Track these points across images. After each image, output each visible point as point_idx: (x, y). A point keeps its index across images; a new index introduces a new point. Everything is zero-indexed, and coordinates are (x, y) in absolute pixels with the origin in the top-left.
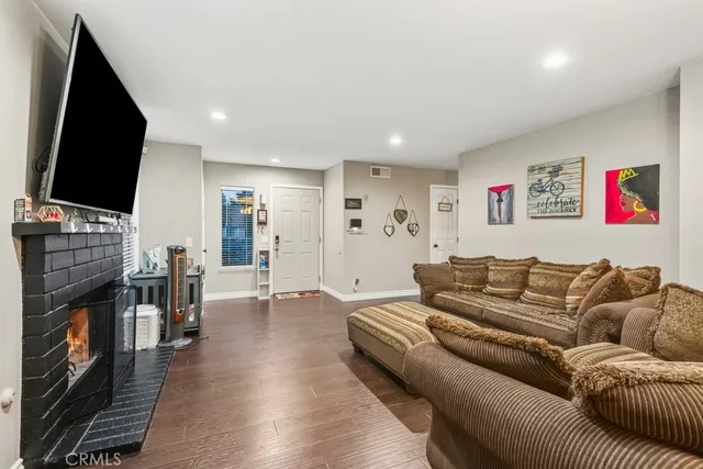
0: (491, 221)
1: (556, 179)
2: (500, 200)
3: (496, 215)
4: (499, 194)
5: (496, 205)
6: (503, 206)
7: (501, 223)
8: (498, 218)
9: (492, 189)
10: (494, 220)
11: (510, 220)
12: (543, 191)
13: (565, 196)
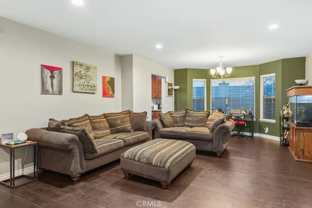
0: (44, 91)
1: (88, 73)
2: (52, 77)
3: (49, 86)
4: (52, 72)
5: (49, 80)
6: (55, 81)
7: (53, 94)
8: (50, 90)
9: (44, 67)
10: (48, 91)
11: (60, 93)
12: (81, 78)
13: (91, 83)
